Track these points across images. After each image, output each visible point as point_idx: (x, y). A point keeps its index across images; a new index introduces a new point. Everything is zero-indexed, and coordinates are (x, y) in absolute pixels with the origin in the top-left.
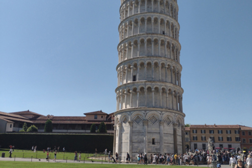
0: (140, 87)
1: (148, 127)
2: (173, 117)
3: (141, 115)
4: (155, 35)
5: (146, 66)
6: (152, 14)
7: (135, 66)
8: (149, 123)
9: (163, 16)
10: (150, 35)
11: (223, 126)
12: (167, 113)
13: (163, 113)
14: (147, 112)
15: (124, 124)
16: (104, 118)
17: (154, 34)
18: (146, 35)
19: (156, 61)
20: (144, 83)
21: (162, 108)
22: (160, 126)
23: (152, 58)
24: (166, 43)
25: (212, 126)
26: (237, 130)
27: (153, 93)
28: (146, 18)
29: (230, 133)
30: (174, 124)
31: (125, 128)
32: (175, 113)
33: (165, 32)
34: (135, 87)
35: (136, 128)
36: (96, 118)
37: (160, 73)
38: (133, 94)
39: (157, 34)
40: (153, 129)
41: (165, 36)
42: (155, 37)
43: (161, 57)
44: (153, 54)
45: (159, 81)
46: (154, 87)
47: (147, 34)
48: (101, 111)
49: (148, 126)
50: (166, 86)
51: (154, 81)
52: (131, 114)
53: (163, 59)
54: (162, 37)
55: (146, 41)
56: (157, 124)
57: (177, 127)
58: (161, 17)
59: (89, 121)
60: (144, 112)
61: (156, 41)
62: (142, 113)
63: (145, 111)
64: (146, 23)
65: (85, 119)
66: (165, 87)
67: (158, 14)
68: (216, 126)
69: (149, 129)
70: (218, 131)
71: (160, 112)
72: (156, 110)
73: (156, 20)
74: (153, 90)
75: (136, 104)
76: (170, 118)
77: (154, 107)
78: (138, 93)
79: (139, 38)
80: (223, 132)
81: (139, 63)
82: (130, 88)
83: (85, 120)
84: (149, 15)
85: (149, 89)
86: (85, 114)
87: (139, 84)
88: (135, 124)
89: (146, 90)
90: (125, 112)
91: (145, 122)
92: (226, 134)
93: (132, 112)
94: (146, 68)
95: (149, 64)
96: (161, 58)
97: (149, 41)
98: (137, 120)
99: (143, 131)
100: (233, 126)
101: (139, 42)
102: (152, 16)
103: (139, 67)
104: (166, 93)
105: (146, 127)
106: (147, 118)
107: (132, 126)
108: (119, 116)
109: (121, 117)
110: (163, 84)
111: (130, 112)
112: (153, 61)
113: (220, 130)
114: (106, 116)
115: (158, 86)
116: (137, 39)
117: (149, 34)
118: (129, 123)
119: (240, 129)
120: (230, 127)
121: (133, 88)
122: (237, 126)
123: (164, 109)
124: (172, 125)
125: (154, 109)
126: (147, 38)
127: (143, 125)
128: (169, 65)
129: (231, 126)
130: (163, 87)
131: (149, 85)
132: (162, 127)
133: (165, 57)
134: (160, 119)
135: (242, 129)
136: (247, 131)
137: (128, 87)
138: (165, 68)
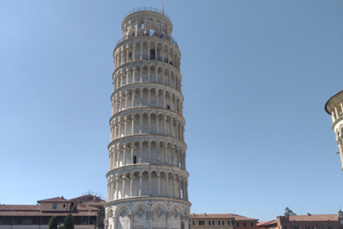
0: (143, 171)
1: (153, 222)
2: (181, 207)
3: (144, 206)
4: (160, 110)
5: (150, 145)
6: (157, 85)
7: (137, 144)
8: (154, 216)
9: (168, 89)
10: (155, 109)
11: (214, 215)
12: (175, 204)
13: (170, 203)
14: (152, 202)
15: (121, 218)
16: (68, 208)
17: (159, 108)
18: (149, 109)
19: (161, 140)
20: (147, 167)
21: (169, 197)
22: (167, 219)
23: (157, 137)
24: (172, 120)
25: (201, 215)
26: (231, 220)
27: (159, 179)
28: (149, 89)
29: (223, 224)
30: (181, 217)
31: (122, 223)
32: (183, 203)
33: (171, 107)
34: (137, 170)
35: (138, 222)
36: (55, 208)
37: (166, 155)
38: (134, 179)
39: (162, 108)
40: (159, 223)
41: (171, 111)
42: (160, 112)
43: (167, 136)
44: (158, 132)
45: (165, 164)
46: (160, 171)
47: (151, 107)
48: (62, 197)
49: (153, 219)
50: (173, 170)
51: (160, 165)
52: (132, 205)
53: (169, 138)
54: (168, 113)
55: (149, 115)
56: (164, 216)
57: (184, 221)
58: (167, 90)
59: (44, 212)
60: (148, 202)
61: (161, 117)
62: (146, 203)
63: (150, 201)
64: (149, 94)
65: (39, 209)
66: (172, 172)
67: (163, 86)
68: (206, 216)
69: (154, 224)
70: (209, 222)
71: (167, 203)
72: (162, 200)
73: (161, 92)
74: (159, 175)
75: (138, 192)
76: (178, 210)
77: (161, 197)
78: (141, 179)
79: (142, 111)
80: (215, 223)
81: (141, 142)
82: (130, 172)
83: (39, 211)
84: (153, 86)
85: (154, 173)
86: (39, 202)
87: (142, 167)
88: (136, 218)
89: (150, 175)
90: (124, 202)
91: (149, 215)
92: (218, 225)
93: (133, 203)
94: (150, 148)
95: (153, 143)
96: (167, 138)
97: (153, 116)
98: (140, 212)
99: (147, 227)
100: (226, 215)
101: (141, 116)
102: (157, 87)
103: (141, 146)
104: (173, 179)
105: (151, 221)
106: (152, 209)
107: (133, 221)
108: (114, 208)
109: (117, 209)
110: (170, 168)
111: (130, 202)
112: (159, 139)
113: (211, 221)
114: (69, 205)
115: (164, 171)
116: (139, 113)
117: (154, 107)
118: (130, 216)
119: (234, 219)
120: (222, 217)
121: (133, 172)
122: (230, 215)
123: (171, 199)
124: (179, 218)
125: (161, 198)
126: (151, 112)
127: (148, 219)
128: (175, 145)
129: (223, 215)
130: (169, 171)
131: (154, 168)
132: (169, 221)
133: (171, 136)
134: (167, 211)
135: (236, 219)
136: (241, 221)
137: (128, 170)
138: (172, 148)
